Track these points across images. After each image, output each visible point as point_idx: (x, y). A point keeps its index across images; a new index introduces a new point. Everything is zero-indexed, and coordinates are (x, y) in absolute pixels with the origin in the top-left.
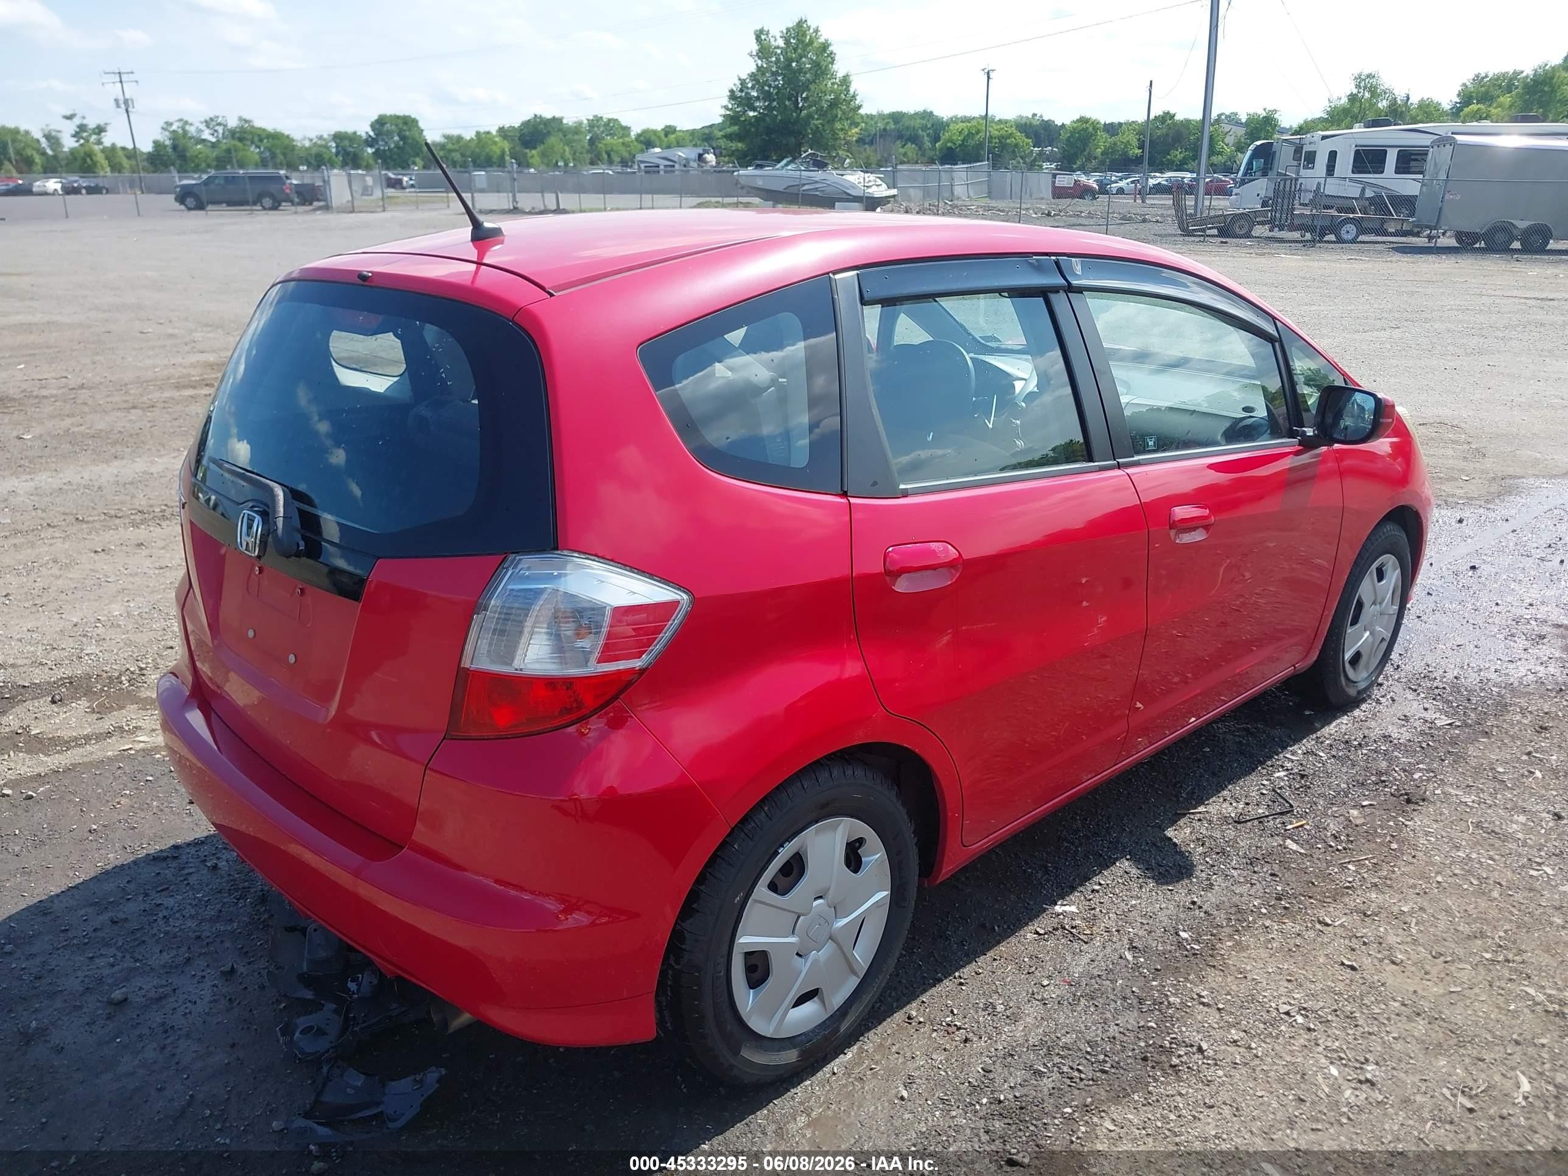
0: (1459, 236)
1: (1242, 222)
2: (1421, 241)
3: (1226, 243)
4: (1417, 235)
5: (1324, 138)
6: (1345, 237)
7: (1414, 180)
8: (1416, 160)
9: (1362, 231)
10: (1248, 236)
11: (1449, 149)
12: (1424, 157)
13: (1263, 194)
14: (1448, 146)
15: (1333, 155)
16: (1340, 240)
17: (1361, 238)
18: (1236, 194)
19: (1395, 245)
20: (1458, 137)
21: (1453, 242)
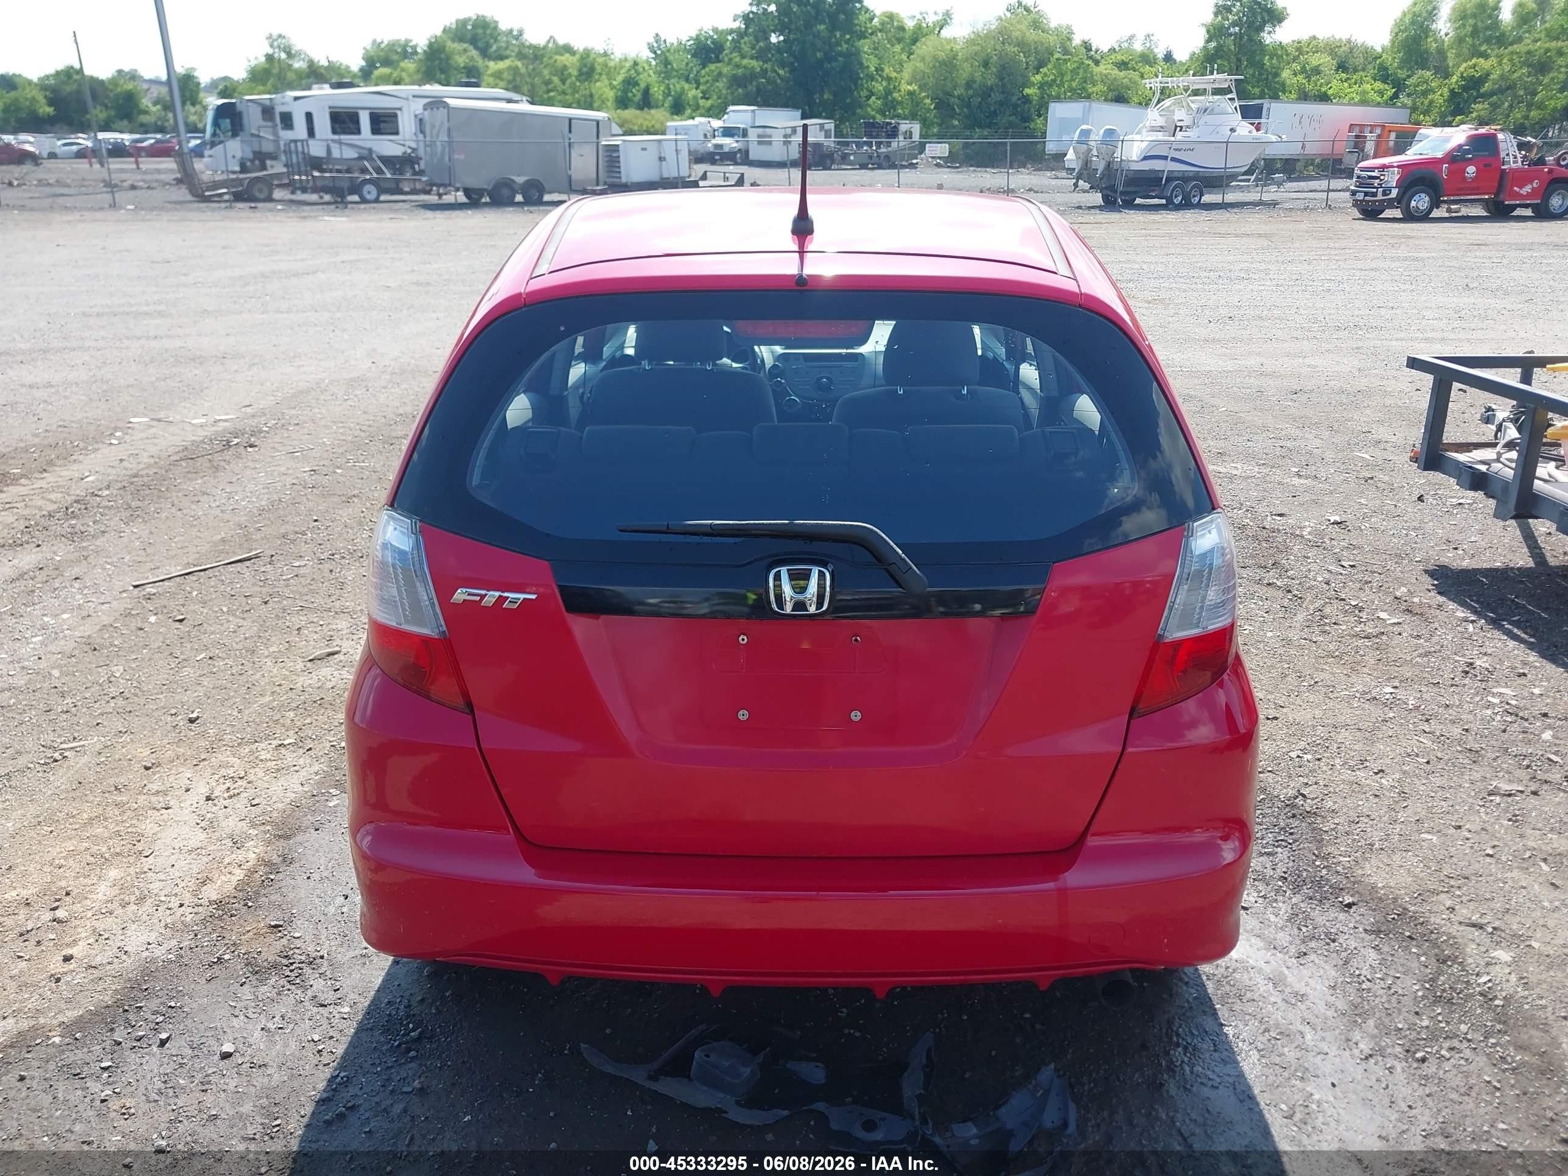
0: (467, 192)
1: (260, 185)
2: (433, 199)
3: (255, 208)
4: (428, 192)
5: (296, 99)
6: (368, 197)
7: (390, 140)
8: (385, 122)
9: (382, 191)
10: (269, 199)
11: (443, 112)
12: (393, 119)
13: (239, 155)
14: (441, 109)
15: (309, 116)
16: (364, 201)
17: (383, 198)
18: (210, 156)
19: (417, 204)
20: (449, 101)
21: (461, 197)
